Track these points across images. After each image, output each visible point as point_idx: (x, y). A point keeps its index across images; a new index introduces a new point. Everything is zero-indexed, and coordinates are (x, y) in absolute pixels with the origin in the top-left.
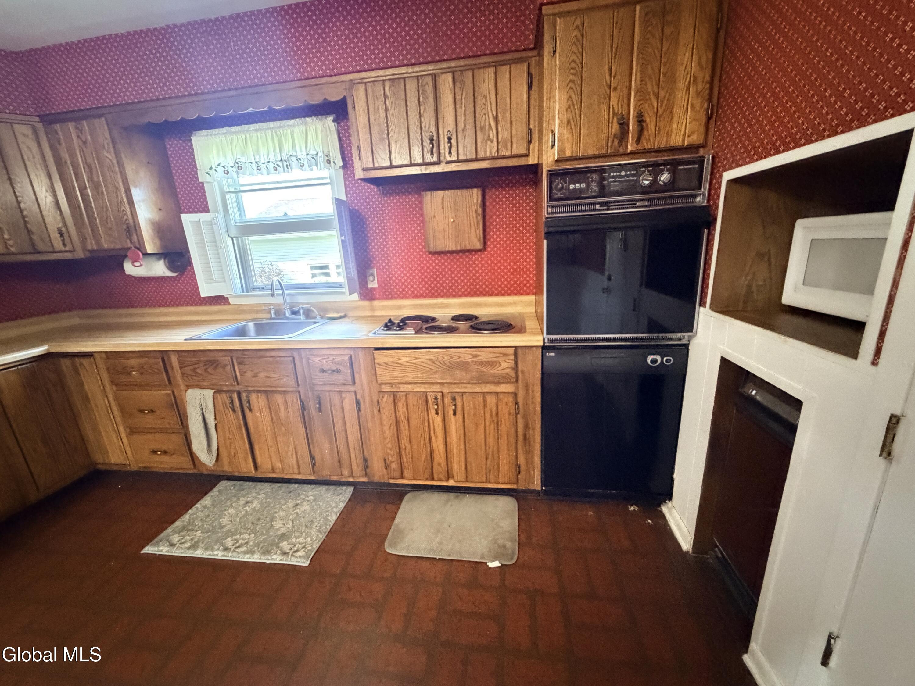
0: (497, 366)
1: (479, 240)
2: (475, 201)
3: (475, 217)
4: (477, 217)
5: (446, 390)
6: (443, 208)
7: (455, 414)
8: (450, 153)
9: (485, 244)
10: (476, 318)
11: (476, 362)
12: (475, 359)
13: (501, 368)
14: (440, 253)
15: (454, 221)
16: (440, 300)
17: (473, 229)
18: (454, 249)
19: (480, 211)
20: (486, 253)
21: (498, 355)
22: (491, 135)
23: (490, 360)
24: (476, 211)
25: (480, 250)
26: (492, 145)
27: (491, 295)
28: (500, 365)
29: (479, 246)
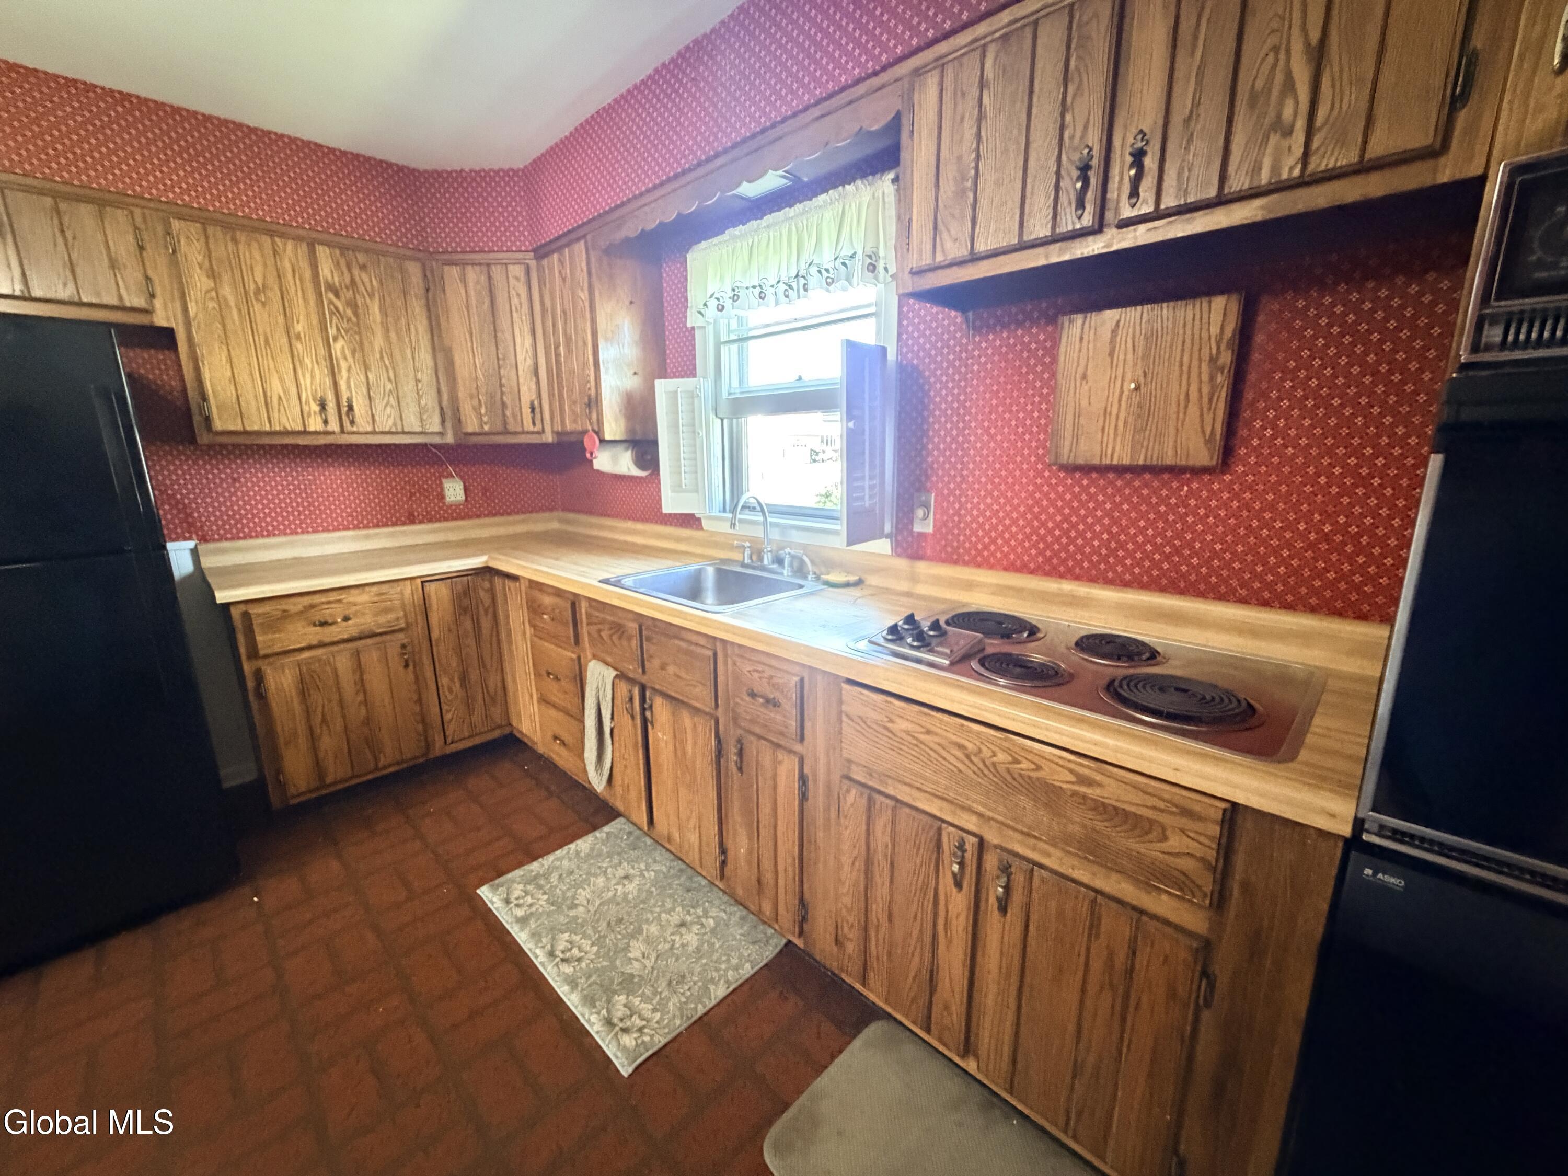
0: (1153, 835)
1: (1209, 442)
2: (1215, 330)
3: (1205, 377)
4: (1212, 378)
5: (992, 837)
6: (1111, 354)
7: (1003, 908)
8: (1134, 193)
9: (1227, 452)
10: (1153, 655)
11: (1084, 797)
12: (1083, 789)
13: (1164, 846)
14: (1087, 469)
15: (1137, 388)
16: (1067, 586)
17: (1193, 409)
18: (1126, 461)
19: (1226, 358)
20: (1227, 478)
21: (1161, 805)
22: (1288, 112)
23: (1133, 809)
24: (1213, 360)
25: (1205, 470)
26: (1285, 143)
27: (1221, 597)
28: (1165, 838)
29: (1203, 456)
